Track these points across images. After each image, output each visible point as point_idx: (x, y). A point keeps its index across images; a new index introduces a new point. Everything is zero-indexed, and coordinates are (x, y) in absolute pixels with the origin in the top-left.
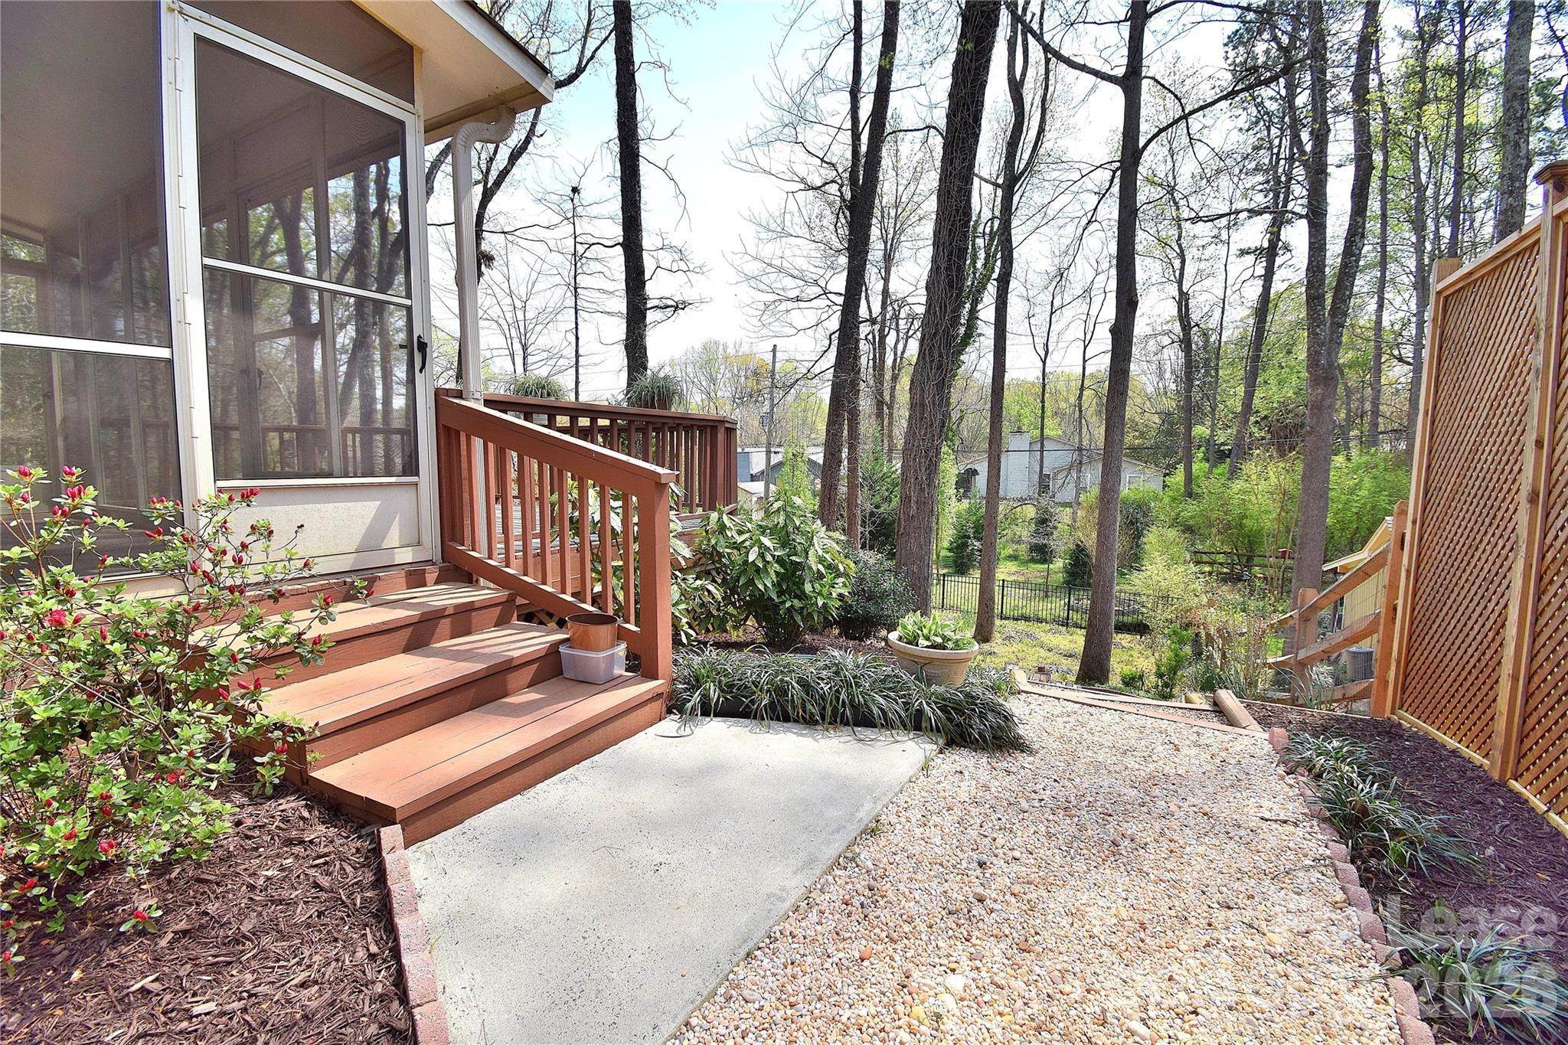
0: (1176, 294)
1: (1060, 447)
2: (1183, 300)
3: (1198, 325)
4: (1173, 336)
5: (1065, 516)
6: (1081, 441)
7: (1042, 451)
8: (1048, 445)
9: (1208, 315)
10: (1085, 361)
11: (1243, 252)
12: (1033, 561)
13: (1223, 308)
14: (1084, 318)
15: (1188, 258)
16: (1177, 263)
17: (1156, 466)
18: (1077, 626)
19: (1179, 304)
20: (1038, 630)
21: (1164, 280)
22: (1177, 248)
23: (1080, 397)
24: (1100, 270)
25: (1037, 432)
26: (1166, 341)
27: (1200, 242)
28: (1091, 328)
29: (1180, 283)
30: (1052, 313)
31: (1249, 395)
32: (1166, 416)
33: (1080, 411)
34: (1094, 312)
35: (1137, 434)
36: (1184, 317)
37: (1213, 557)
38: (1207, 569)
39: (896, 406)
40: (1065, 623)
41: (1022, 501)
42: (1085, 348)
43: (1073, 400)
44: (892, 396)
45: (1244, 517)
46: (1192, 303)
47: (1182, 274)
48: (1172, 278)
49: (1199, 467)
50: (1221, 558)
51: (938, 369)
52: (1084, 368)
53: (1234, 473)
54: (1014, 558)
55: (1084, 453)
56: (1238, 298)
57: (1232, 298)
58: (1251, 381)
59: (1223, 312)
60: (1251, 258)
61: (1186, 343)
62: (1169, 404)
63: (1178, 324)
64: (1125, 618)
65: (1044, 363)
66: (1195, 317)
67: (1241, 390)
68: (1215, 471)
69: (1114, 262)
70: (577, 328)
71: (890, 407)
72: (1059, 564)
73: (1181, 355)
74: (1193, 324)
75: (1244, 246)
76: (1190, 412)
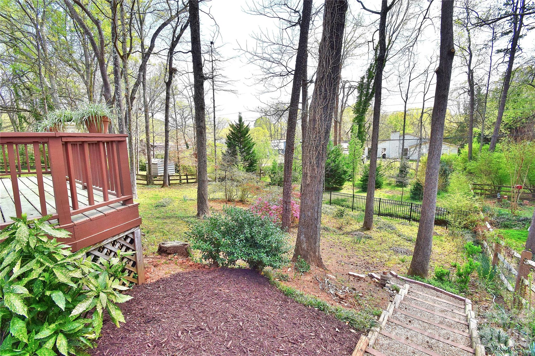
0: (467, 70)
1: (412, 138)
2: (471, 73)
3: (477, 84)
4: (465, 90)
5: (413, 165)
6: (421, 135)
7: (403, 140)
8: (406, 137)
9: (482, 79)
10: (424, 101)
11: (499, 51)
12: (398, 186)
13: (489, 76)
14: (424, 82)
15: (473, 55)
16: (468, 58)
17: (455, 145)
18: (415, 220)
19: (469, 75)
20: (395, 223)
21: (462, 65)
22: (468, 51)
23: (421, 117)
24: (432, 62)
25: (402, 132)
26: (462, 91)
27: (478, 48)
28: (428, 87)
29: (469, 66)
30: (410, 81)
31: (501, 114)
32: (460, 124)
33: (422, 123)
34: (429, 80)
35: (447, 131)
36: (471, 80)
37: (482, 186)
38: (479, 191)
39: (342, 123)
40: (409, 218)
41: (395, 159)
42: (425, 95)
43: (419, 118)
44: (341, 119)
45: (498, 169)
46: (474, 75)
47: (470, 62)
48: (466, 64)
49: (475, 145)
50: (486, 187)
51: (324, 99)
52: (424, 104)
53: (493, 148)
54: (389, 184)
55: (423, 140)
56: (496, 71)
57: (493, 72)
58: (502, 108)
59: (489, 77)
60: (502, 54)
61: (471, 92)
62: (462, 119)
63: (468, 83)
64: (439, 217)
65: (406, 102)
66: (475, 81)
67: (496, 112)
68: (484, 147)
69: (439, 58)
70: (214, 97)
71: (340, 123)
72: (409, 188)
73: (469, 97)
74: (475, 84)
75: (500, 49)
76: (472, 121)
